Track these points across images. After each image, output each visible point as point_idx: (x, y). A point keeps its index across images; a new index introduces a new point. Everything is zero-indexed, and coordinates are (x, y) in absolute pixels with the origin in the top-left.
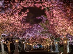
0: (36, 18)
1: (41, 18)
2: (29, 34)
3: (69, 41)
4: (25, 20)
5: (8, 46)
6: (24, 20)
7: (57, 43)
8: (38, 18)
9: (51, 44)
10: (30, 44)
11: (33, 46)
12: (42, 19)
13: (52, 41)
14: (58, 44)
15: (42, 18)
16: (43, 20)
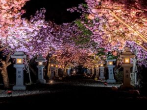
0: (68, 10)
1: (78, 9)
2: (53, 45)
3: (137, 59)
4: (43, 15)
5: (3, 72)
6: (41, 15)
7: (111, 63)
8: (72, 11)
9: (102, 65)
10: (60, 67)
11: (67, 70)
12: (80, 12)
13: (102, 58)
14: (114, 66)
15: (81, 10)
16: (82, 13)
